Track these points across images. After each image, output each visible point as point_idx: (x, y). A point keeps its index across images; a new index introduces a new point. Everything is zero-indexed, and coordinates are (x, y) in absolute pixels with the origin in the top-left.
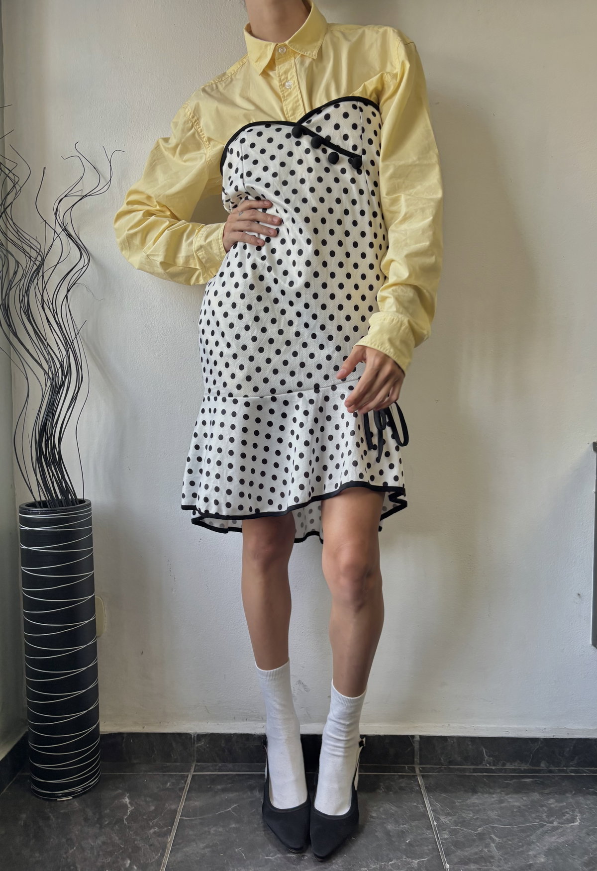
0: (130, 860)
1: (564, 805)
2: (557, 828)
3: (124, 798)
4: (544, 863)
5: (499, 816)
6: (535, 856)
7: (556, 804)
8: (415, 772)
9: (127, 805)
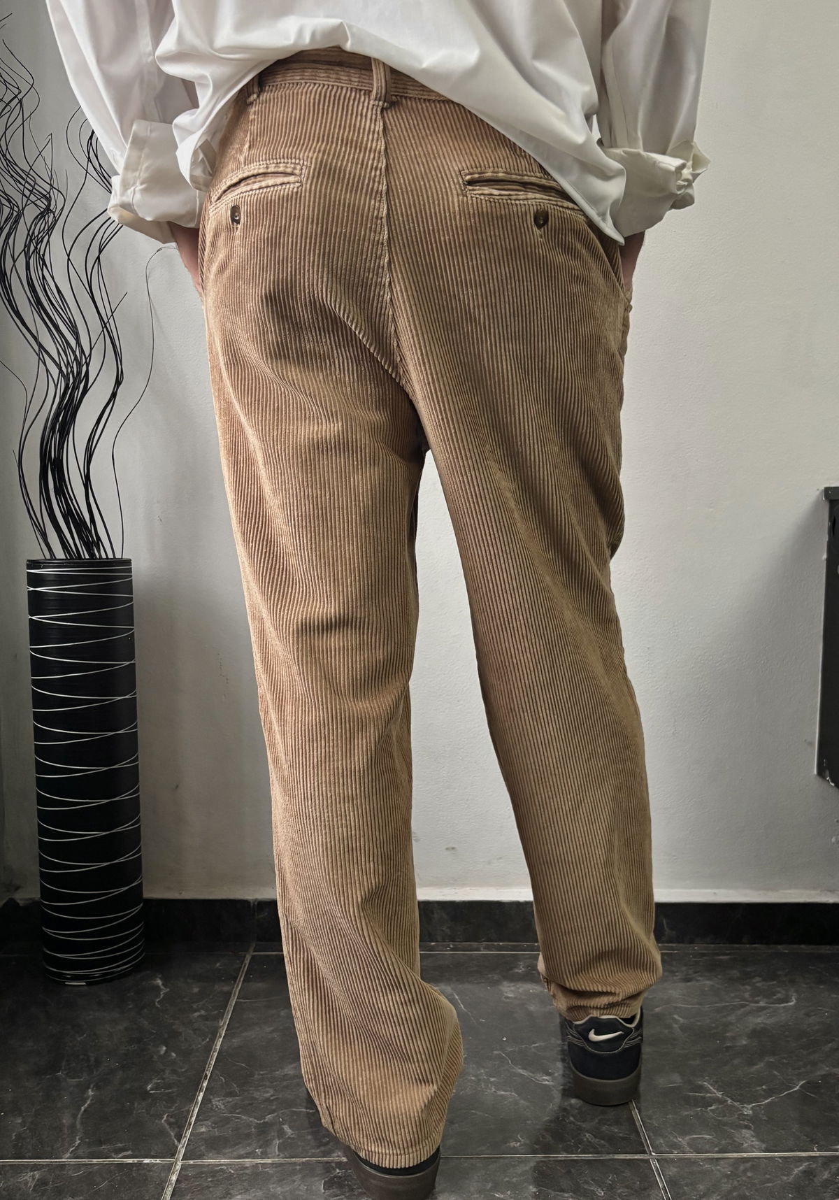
0: (166, 1047)
1: (773, 985)
2: (764, 1008)
3: (155, 980)
4: (745, 1045)
5: (684, 995)
6: (734, 1038)
7: (764, 983)
9: (158, 987)
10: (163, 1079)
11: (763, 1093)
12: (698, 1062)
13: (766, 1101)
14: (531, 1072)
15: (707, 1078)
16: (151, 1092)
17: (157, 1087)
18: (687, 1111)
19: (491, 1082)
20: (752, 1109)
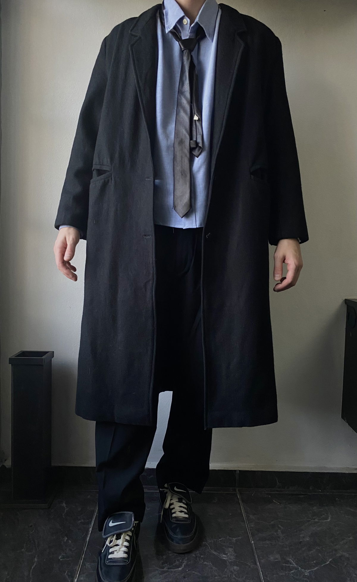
0: (67, 537)
1: (322, 510)
2: (317, 522)
3: (62, 504)
4: (308, 541)
5: (283, 515)
6: (304, 537)
7: (317, 509)
8: (236, 492)
9: (64, 507)
10: (66, 554)
11: (314, 564)
12: (288, 549)
13: (315, 569)
14: (218, 553)
15: (291, 557)
16: (61, 560)
17: (63, 557)
18: (282, 573)
19: (202, 558)
20: (309, 572)
